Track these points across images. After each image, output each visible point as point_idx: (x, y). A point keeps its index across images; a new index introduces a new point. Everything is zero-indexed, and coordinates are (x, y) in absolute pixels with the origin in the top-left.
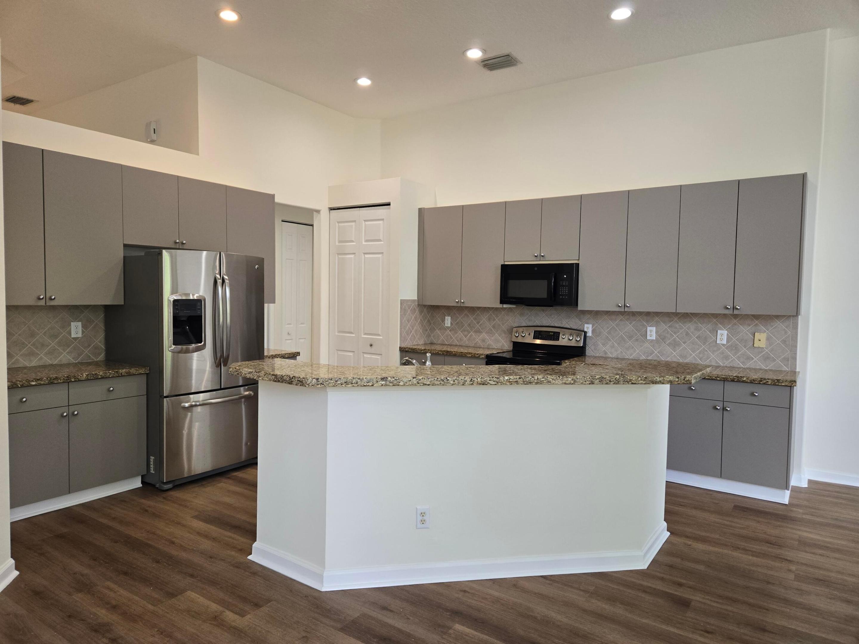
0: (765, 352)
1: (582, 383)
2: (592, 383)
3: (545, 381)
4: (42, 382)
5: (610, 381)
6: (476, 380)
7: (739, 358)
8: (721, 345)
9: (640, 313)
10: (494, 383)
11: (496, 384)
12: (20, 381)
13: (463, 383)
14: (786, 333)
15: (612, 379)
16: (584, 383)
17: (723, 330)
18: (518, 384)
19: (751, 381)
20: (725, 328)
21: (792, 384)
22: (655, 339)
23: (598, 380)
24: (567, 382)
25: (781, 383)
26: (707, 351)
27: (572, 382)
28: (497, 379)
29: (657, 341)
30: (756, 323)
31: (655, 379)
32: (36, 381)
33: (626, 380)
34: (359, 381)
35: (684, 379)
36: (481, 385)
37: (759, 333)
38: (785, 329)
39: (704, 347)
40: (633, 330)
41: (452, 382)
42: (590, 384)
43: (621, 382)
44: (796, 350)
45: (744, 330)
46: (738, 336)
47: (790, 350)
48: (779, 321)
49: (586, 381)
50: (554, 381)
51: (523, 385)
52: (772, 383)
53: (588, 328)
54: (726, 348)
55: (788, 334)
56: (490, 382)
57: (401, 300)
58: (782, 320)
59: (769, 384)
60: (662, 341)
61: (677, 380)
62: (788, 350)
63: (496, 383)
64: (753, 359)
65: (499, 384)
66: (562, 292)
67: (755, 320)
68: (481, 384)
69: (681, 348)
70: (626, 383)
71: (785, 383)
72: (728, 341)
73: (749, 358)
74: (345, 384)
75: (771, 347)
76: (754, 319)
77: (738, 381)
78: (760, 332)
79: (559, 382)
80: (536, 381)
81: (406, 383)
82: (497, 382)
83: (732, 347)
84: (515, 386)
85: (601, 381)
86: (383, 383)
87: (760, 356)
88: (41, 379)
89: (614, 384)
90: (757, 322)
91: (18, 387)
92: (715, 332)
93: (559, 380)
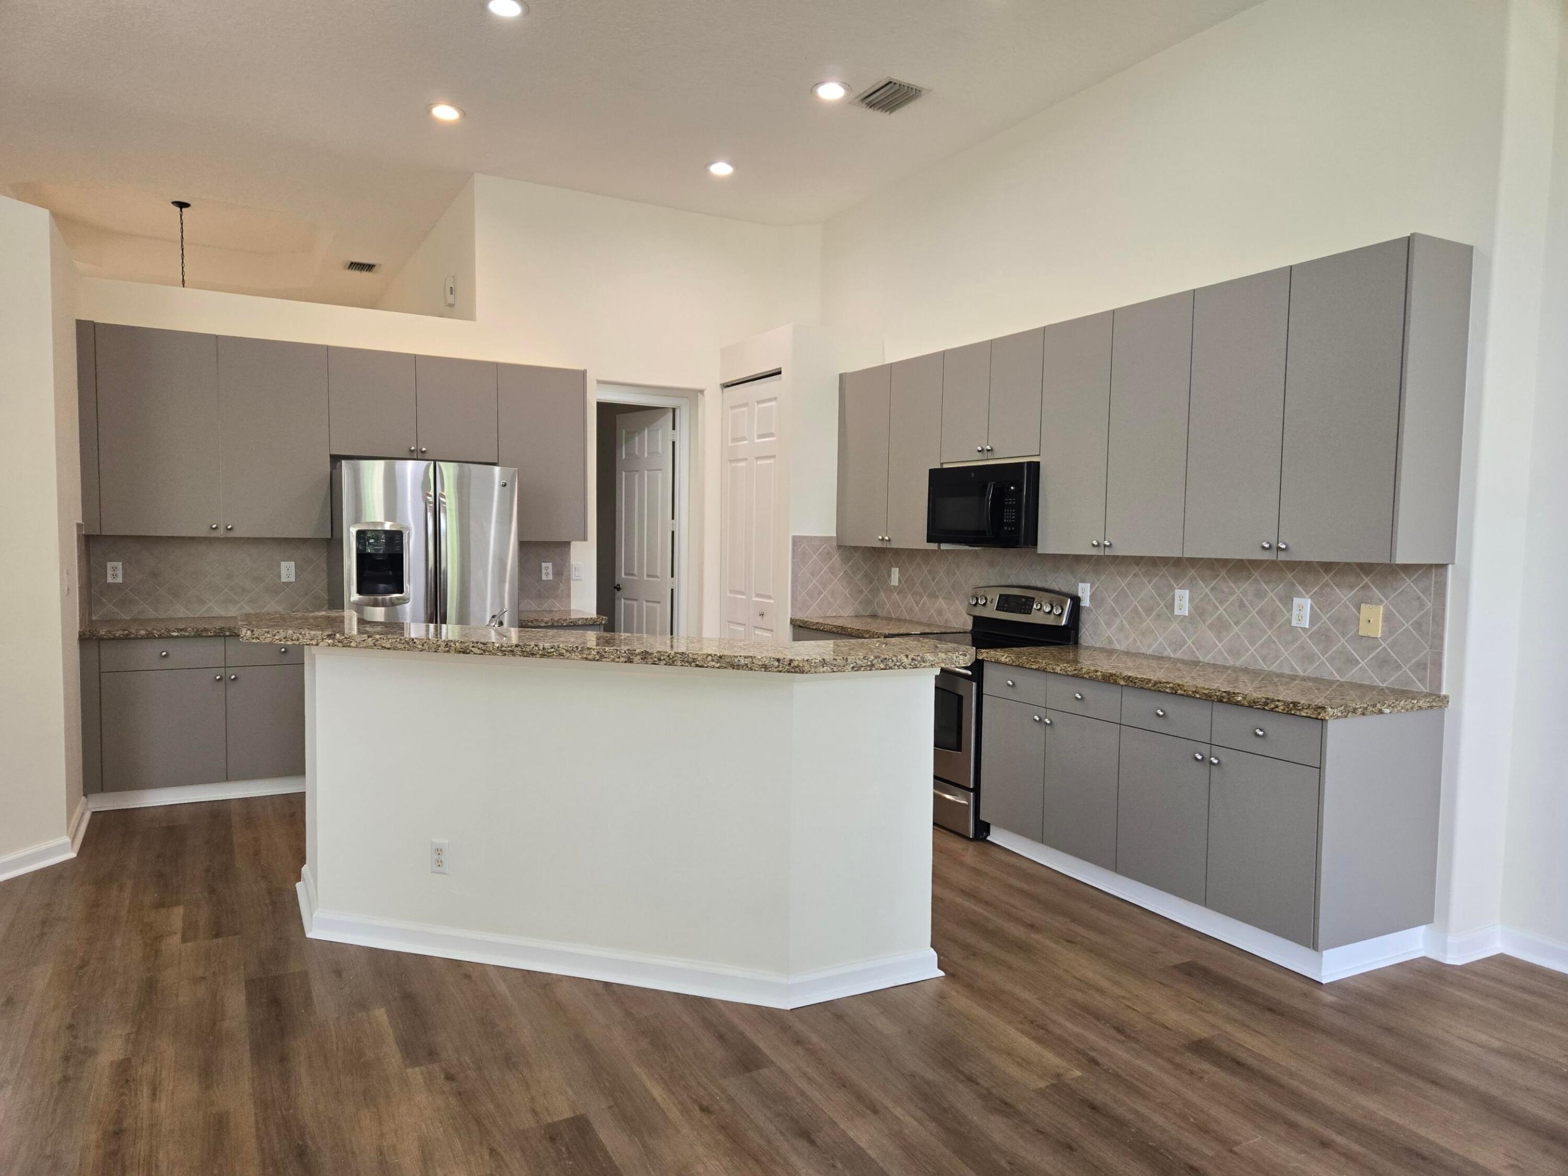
0: (1381, 648)
1: (613, 660)
2: (630, 661)
3: (554, 653)
4: (186, 634)
5: (660, 660)
6: (454, 645)
7: (1331, 660)
8: (1301, 631)
9: (1137, 560)
10: (479, 652)
11: (482, 654)
12: (157, 630)
13: (435, 648)
14: (1422, 605)
15: (663, 655)
16: (617, 660)
17: (1304, 597)
18: (514, 655)
19: (1249, 702)
20: (1307, 594)
21: (1319, 713)
22: (1187, 615)
23: (639, 657)
24: (590, 657)
25: (1300, 710)
26: (1274, 642)
27: (598, 657)
28: (482, 646)
29: (1191, 619)
30: (1364, 582)
31: (736, 660)
32: (178, 632)
33: (686, 659)
34: (300, 636)
35: (790, 664)
36: (462, 655)
37: (1368, 605)
38: (1419, 598)
39: (1270, 633)
40: (1153, 597)
41: (420, 646)
42: (626, 662)
43: (677, 662)
44: (1442, 646)
45: (1343, 596)
46: (1330, 611)
47: (1430, 643)
48: (1410, 579)
49: (619, 658)
50: (568, 654)
51: (522, 658)
52: (1284, 710)
53: (1084, 591)
54: (1310, 637)
55: (1427, 608)
56: (473, 649)
57: (794, 538)
58: (1415, 577)
59: (1280, 711)
60: (1199, 619)
61: (776, 664)
62: (1426, 646)
63: (482, 652)
64: (1357, 662)
65: (487, 653)
66: (1006, 519)
67: (1362, 575)
68: (460, 652)
69: (1230, 636)
70: (687, 664)
71: (1306, 711)
72: (1312, 623)
73: (1353, 662)
74: (284, 640)
75: (1393, 637)
76: (1361, 573)
77: (1230, 702)
78: (1369, 601)
79: (576, 656)
80: (540, 652)
81: (359, 643)
82: (482, 650)
83: (1322, 636)
84: (509, 658)
85: (645, 658)
86: (330, 641)
87: (1371, 656)
88: (184, 630)
89: (665, 664)
90: (1366, 580)
91: (155, 638)
92: (1287, 600)
93: (577, 654)
